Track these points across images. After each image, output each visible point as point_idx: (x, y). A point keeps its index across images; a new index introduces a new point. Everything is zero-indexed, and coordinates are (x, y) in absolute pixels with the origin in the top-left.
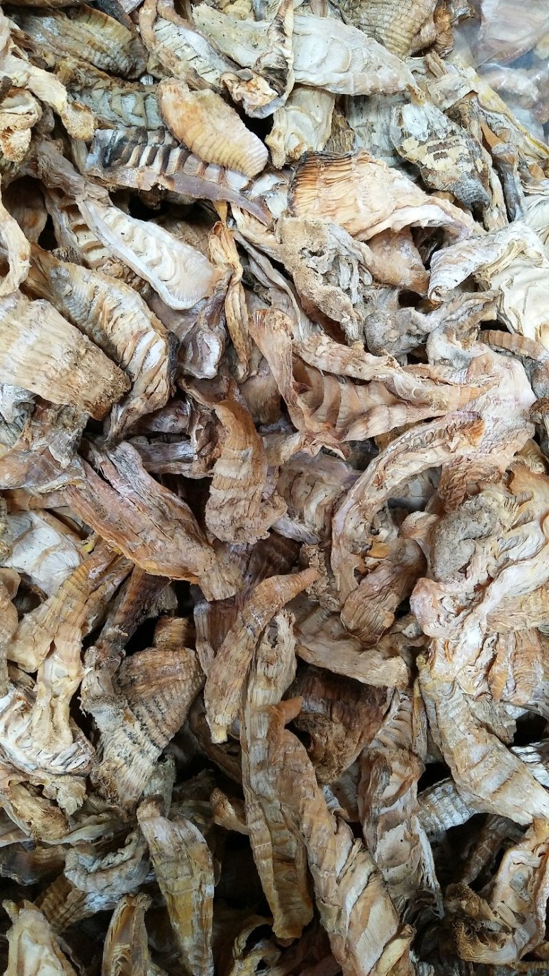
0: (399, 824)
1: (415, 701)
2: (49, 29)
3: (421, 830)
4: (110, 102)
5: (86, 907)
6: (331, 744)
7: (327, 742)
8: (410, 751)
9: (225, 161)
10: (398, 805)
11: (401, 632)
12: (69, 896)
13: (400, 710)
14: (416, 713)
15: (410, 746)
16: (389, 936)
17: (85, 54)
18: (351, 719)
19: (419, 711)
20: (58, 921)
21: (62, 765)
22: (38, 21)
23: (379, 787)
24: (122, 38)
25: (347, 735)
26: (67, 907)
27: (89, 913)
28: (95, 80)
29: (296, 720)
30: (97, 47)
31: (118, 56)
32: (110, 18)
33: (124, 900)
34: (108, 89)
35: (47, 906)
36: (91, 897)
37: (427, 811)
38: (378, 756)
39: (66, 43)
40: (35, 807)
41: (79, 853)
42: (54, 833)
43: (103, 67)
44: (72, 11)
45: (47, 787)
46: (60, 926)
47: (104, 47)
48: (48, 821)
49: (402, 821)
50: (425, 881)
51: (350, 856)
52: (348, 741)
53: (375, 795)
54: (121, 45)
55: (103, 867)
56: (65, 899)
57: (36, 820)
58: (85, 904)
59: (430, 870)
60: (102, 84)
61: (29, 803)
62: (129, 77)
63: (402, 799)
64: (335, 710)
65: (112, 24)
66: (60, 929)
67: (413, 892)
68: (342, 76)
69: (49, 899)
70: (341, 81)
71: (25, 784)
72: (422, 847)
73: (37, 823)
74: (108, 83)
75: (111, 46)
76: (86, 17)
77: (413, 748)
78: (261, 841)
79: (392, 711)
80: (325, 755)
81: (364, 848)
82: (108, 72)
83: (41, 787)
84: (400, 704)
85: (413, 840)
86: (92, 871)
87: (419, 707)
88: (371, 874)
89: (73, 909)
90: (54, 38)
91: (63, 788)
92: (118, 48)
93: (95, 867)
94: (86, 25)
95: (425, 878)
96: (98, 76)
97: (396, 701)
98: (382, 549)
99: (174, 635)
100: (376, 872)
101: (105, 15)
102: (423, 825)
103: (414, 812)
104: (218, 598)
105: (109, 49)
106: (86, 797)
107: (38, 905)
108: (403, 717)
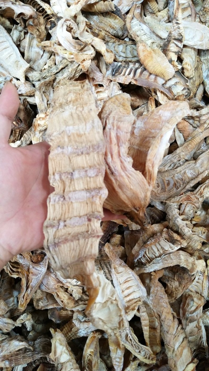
0: (194, 321)
1: (205, 276)
2: (96, 20)
3: (202, 324)
4: (114, 47)
5: (78, 334)
6: (174, 288)
7: (172, 288)
8: (201, 295)
9: (158, 73)
10: (195, 314)
11: (203, 250)
12: (73, 329)
13: (198, 279)
14: (205, 281)
15: (201, 293)
16: (188, 362)
17: (108, 30)
18: (181, 280)
19: (206, 281)
20: (68, 338)
21: (76, 282)
22: (92, 17)
23: (190, 307)
24: (121, 24)
25: (179, 286)
26: (72, 333)
27: (79, 337)
28: (110, 39)
29: (162, 278)
30: (112, 27)
31: (119, 31)
32: (118, 17)
33: (92, 333)
34: (114, 42)
35: (64, 332)
36: (80, 330)
37: (205, 318)
38: (189, 295)
39: (102, 25)
40: (65, 296)
41: (78, 314)
42: (70, 306)
43: (113, 34)
44: (104, 14)
45: (69, 289)
46: (68, 339)
47: (114, 27)
48: (69, 301)
49: (196, 320)
50: (202, 344)
51: (178, 330)
52: (179, 288)
53: (188, 309)
54: (120, 27)
55: (87, 320)
56: (71, 330)
57: (65, 300)
58: (78, 333)
59: (204, 340)
60: (113, 40)
61: (63, 294)
62: (121, 38)
63: (196, 312)
64: (176, 276)
65: (118, 19)
66: (68, 341)
67: (197, 347)
68: (201, 42)
69: (65, 329)
70: (201, 44)
71: (62, 287)
72: (202, 331)
73: (65, 301)
74: (114, 40)
75: (117, 27)
76: (109, 16)
77: (202, 293)
78: (145, 320)
79: (196, 279)
80: (171, 292)
81: (182, 328)
82: (114, 36)
83: (67, 289)
84: (199, 277)
85: (199, 328)
86: (82, 321)
87: (206, 279)
88: (184, 338)
89: (73, 334)
90: (97, 23)
91: (75, 291)
92: (119, 28)
93: (83, 320)
94: (109, 19)
95: (202, 342)
96: (111, 38)
97: (197, 276)
98: (198, 218)
99: (117, 241)
100: (186, 337)
101: (116, 16)
102: (203, 323)
103: (200, 317)
104: (134, 229)
105: (116, 28)
106: (82, 294)
107: (62, 331)
108: (199, 282)
